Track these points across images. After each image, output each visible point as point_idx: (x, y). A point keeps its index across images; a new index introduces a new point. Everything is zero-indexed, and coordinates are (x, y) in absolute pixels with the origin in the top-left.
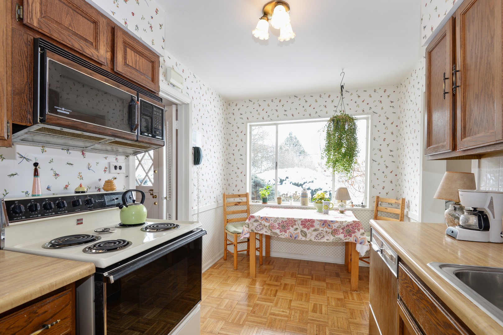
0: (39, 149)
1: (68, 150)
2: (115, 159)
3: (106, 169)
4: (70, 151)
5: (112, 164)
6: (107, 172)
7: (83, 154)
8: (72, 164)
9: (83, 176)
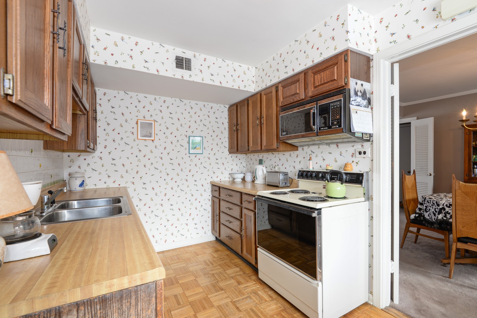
0: (317, 147)
1: (329, 145)
2: (361, 146)
3: (353, 155)
4: (330, 145)
5: (357, 150)
6: (354, 157)
7: (337, 146)
8: (331, 153)
9: (337, 160)
